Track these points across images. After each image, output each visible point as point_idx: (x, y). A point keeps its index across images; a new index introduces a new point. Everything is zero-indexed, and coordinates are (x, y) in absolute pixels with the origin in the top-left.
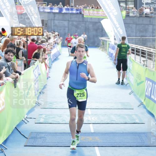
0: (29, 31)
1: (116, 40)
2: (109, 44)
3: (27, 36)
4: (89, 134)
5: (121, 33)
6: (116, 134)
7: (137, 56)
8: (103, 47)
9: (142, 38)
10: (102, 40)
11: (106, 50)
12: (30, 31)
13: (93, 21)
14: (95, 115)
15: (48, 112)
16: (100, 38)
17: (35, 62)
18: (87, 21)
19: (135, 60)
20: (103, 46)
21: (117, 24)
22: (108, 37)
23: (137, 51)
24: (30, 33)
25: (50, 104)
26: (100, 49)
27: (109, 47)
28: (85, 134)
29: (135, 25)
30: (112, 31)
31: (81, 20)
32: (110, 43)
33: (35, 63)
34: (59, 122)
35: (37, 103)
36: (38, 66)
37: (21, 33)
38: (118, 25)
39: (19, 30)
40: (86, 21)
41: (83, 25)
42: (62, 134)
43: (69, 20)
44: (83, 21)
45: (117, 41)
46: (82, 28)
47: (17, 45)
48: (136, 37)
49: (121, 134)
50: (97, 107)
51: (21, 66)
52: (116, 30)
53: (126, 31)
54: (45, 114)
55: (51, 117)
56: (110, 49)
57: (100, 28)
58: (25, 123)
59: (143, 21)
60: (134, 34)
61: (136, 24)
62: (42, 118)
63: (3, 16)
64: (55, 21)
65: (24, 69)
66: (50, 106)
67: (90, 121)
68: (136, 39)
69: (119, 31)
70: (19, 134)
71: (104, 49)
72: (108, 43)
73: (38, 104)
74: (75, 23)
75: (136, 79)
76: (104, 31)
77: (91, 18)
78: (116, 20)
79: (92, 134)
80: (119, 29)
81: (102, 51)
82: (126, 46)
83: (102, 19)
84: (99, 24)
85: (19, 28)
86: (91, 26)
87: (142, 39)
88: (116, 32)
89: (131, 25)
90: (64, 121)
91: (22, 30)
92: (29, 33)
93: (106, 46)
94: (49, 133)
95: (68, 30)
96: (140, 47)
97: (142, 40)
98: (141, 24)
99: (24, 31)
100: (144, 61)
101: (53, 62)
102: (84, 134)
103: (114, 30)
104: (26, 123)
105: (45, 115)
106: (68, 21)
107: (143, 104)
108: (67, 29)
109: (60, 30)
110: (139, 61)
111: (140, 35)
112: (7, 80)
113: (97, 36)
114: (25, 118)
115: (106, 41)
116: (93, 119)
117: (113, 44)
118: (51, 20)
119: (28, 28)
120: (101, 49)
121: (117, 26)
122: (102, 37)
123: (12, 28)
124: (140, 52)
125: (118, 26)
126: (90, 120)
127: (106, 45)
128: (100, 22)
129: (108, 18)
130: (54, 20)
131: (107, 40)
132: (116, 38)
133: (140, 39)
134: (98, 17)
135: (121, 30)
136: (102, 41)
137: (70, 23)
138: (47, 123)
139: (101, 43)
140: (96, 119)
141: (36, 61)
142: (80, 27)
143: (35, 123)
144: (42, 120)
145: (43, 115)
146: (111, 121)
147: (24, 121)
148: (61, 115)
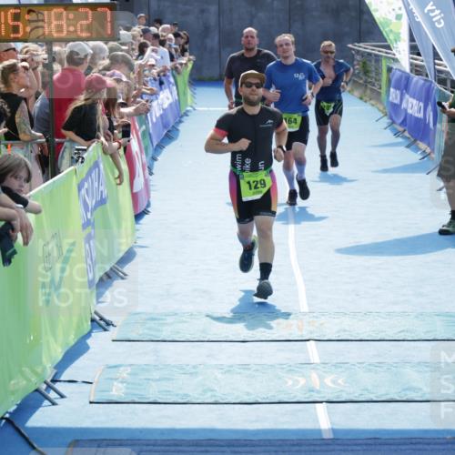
0: (59, 23)
2: (389, 70)
3: (49, 43)
4: (312, 448)
6: (426, 447)
8: (365, 82)
10: (358, 52)
11: (379, 94)
12: (64, 23)
14: (336, 365)
15: (141, 355)
16: (350, 46)
17: (85, 150)
20: (364, 78)
22: (386, 41)
24: (62, 32)
25: (151, 324)
27: (389, 81)
28: (298, 445)
30: (399, 17)
32: (395, 66)
33: (85, 155)
34: (187, 395)
35: (98, 318)
36: (96, 165)
37: (24, 30)
39: (16, 17)
42: (202, 446)
49: (447, 443)
50: (345, 331)
54: (131, 365)
55: (156, 375)
56: (392, 90)
57: (351, 3)
58: (46, 402)
62: (116, 379)
66: (149, 329)
67: (318, 392)
69: (432, 15)
71: (368, 92)
72: (384, 64)
73: (101, 324)
76: (366, 17)
79: (324, 448)
80: (431, 6)
81: (361, 98)
90: (209, 394)
91: (28, 17)
92: (59, 29)
93: (380, 80)
94: (148, 445)
95: (220, 13)
101: (160, 147)
102: (294, 445)
103: (410, 14)
104: (54, 404)
105: (129, 370)
108: (214, 9)
109: (185, 13)
114: (49, 381)
115: (378, 59)
116: (328, 381)
117: (407, 69)
119: (55, 11)
120: (357, 93)
122: (359, 41)
126: (318, 388)
127: (378, 73)
131: (382, 52)
132: (417, 43)
135: (437, 11)
136: (358, 58)
138: (137, 400)
140: (340, 381)
143: (91, 403)
144: (117, 391)
145: (122, 369)
146: (404, 390)
147: (46, 393)
148: (194, 367)
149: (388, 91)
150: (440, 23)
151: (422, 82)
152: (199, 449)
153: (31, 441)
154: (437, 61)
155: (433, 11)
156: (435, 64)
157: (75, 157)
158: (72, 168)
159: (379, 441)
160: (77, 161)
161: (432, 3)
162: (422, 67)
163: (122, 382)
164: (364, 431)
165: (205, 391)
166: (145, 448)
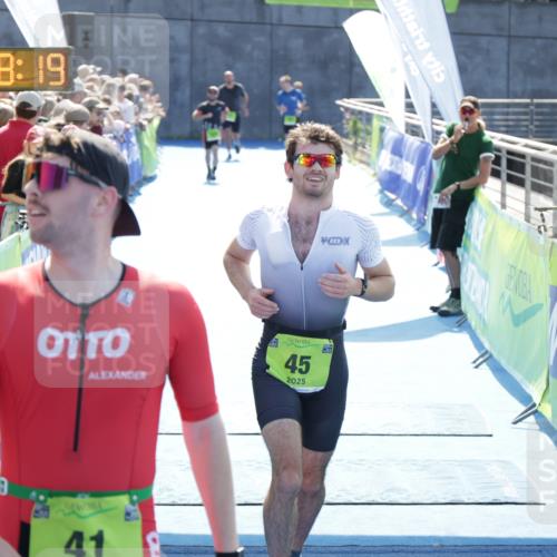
1: (415, 113)
2: (382, 130)
7: (511, 189)
9: (536, 101)
10: (347, 109)
12: (10, 69)
13: (309, 20)
16: (338, 102)
18: (280, 24)
19: (499, 206)
21: (417, 37)
22: (378, 97)
23: (511, 165)
24: (8, 80)
29: (503, 43)
30: (393, 70)
31: (251, 15)
32: (388, 126)
38: (422, 39)
40: (274, 22)
41: (262, 39)
43: (195, 17)
44: (264, 24)
46: (256, 53)
48: (508, 97)
49: (435, 551)
52: (413, 66)
53: (462, 69)
57: (341, 53)
59: (540, 19)
60: (501, 84)
61: (509, 36)
68: (508, 105)
69: (430, 67)
71: (358, 154)
72: (376, 124)
74: (221, 30)
75: (508, 293)
76: (357, 70)
77: (299, 9)
78: (412, 17)
80: (430, 57)
83: (352, 12)
84: (336, 35)
86: (297, 43)
87: (538, 105)
88: (416, 73)
89: (484, 41)
90: (166, 494)
95: (192, 63)
96: (526, 146)
97: (538, 114)
98: (534, 38)
100: (545, 209)
106: (192, 20)
107: (536, 411)
108: (185, 58)
110: (522, 208)
111: (529, 87)
113: (326, 93)
115: (368, 117)
117: (402, 129)
121: (417, 42)
122: (348, 97)
124: (528, 169)
125: (423, 44)
127: (369, 132)
128: (342, 29)
129: (378, 11)
131: (373, 110)
132: (413, 100)
133: (527, 105)
134: (333, 5)
135: (437, 64)
136: (347, 116)
137: (201, 30)
142: (248, 48)
146: (388, 491)
149: (378, 154)
150: (438, 75)
151: (418, 143)
154: (435, 121)
155: (432, 63)
156: (433, 124)
157: (20, 223)
158: (16, 234)
159: (358, 549)
160: (22, 227)
161: (430, 54)
162: (418, 127)
164: (340, 538)
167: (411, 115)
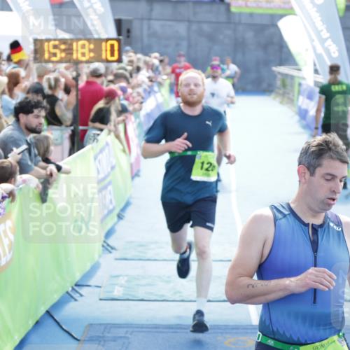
0: (83, 51)
1: (318, 74)
2: (300, 85)
3: (76, 64)
4: (245, 331)
5: (336, 55)
8: (284, 92)
10: (279, 73)
11: (292, 100)
12: (86, 50)
13: (258, 21)
16: (274, 69)
17: (98, 135)
18: (240, 23)
20: (283, 90)
21: (322, 31)
24: (85, 57)
25: (140, 249)
26: (274, 99)
27: (299, 91)
30: (307, 50)
32: (303, 82)
33: (99, 138)
34: (163, 296)
35: (106, 245)
36: (107, 144)
37: (60, 55)
38: (325, 31)
39: (55, 47)
40: (237, 21)
41: (229, 32)
42: (172, 328)
43: (191, 19)
44: (229, 23)
45: (321, 76)
46: (226, 41)
47: (50, 87)
51: (61, 144)
52: (318, 46)
54: (127, 276)
55: (143, 282)
57: (275, 40)
58: (72, 300)
62: (117, 285)
63: (11, 10)
64: (152, 22)
65: (70, 154)
66: (140, 252)
69: (330, 48)
70: (58, 329)
71: (286, 99)
72: (297, 81)
73: (107, 248)
74: (206, 28)
76: (285, 50)
77: (251, 15)
78: (319, 18)
80: (329, 42)
81: (281, 103)
82: (344, 87)
83: (282, 16)
84: (272, 30)
85: (57, 43)
86: (249, 35)
88: (320, 50)
90: (178, 295)
91: (63, 47)
92: (83, 54)
94: (137, 328)
95: (189, 46)
99: (69, 51)
102: (233, 329)
103: (314, 48)
104: (76, 300)
105: (126, 278)
106: (189, 21)
108: (185, 44)
109: (166, 46)
112: (24, 181)
113: (267, 63)
114: (73, 285)
115: (292, 77)
117: (312, 84)
118: (142, 19)
119: (81, 43)
120: (278, 99)
121: (322, 33)
122: (281, 63)
123: (36, 41)
125: (325, 34)
127: (292, 86)
128: (277, 26)
130: (150, 19)
131: (295, 73)
132: (318, 67)
134: (270, 12)
135: (334, 46)
136: (279, 76)
137: (194, 27)
138: (130, 298)
139: (279, 83)
141: (102, 130)
142: (221, 37)
143: (101, 300)
144: (117, 292)
145: (121, 278)
147: (71, 293)
148: (169, 277)
149: (298, 99)
150: (334, 53)
152: (171, 330)
153: (61, 324)
155: (330, 45)
161: (330, 40)
163: (121, 286)
165: (175, 293)
166: (136, 329)
167: (318, 76)
